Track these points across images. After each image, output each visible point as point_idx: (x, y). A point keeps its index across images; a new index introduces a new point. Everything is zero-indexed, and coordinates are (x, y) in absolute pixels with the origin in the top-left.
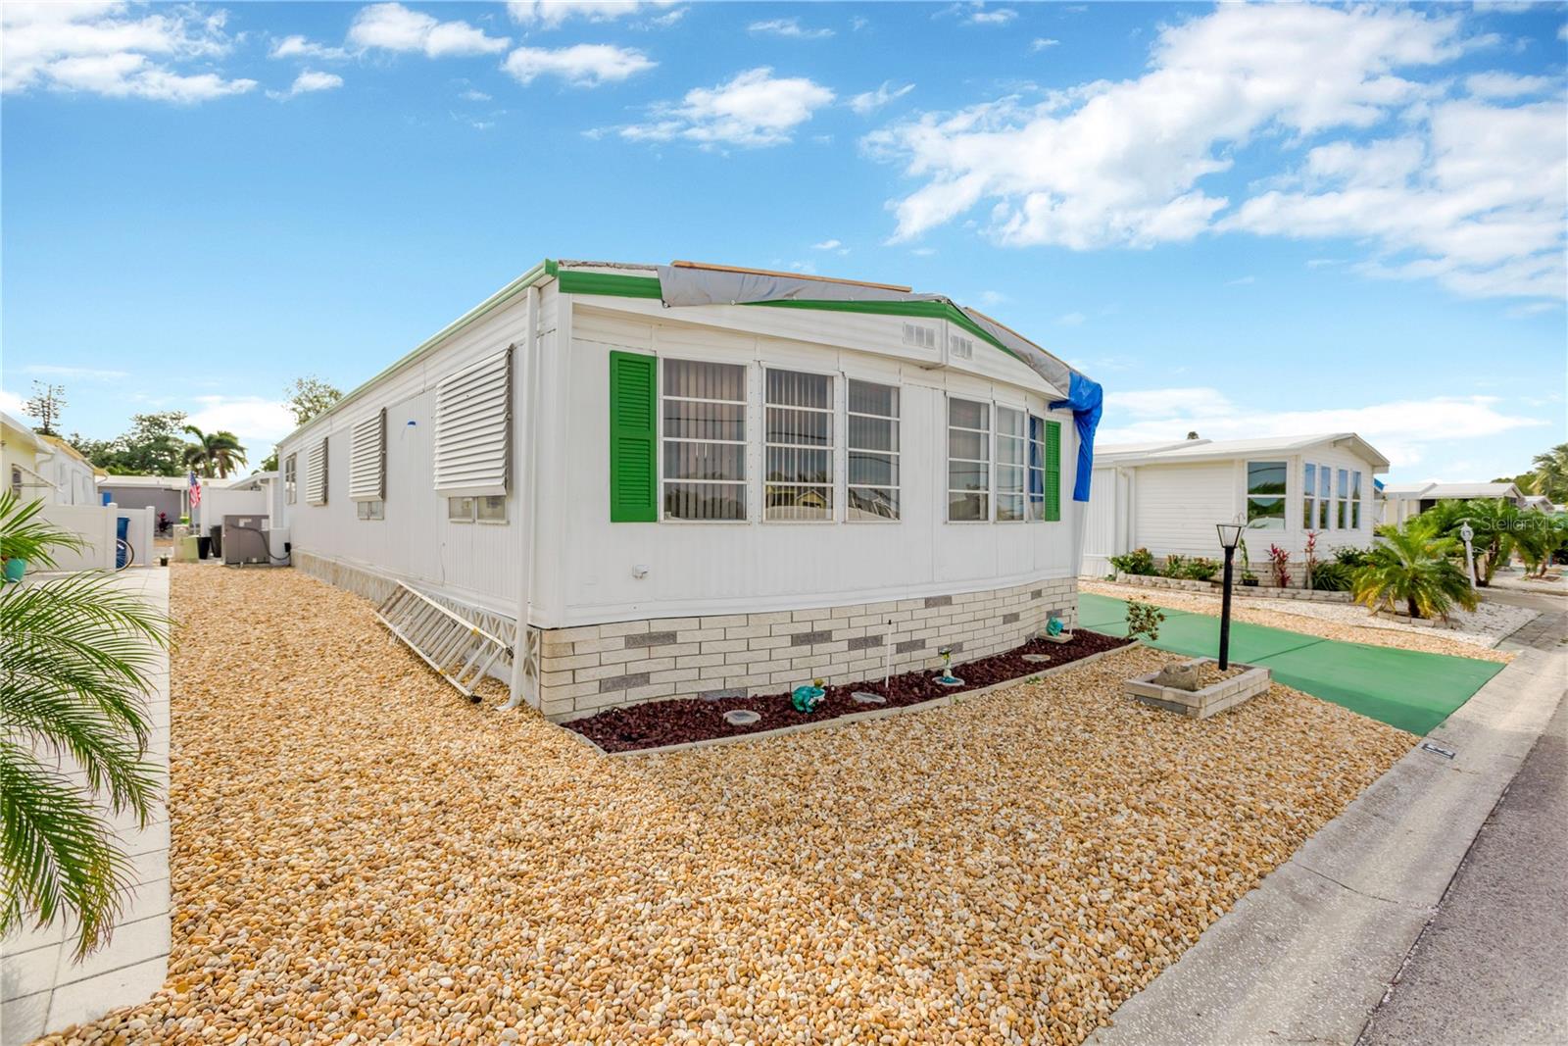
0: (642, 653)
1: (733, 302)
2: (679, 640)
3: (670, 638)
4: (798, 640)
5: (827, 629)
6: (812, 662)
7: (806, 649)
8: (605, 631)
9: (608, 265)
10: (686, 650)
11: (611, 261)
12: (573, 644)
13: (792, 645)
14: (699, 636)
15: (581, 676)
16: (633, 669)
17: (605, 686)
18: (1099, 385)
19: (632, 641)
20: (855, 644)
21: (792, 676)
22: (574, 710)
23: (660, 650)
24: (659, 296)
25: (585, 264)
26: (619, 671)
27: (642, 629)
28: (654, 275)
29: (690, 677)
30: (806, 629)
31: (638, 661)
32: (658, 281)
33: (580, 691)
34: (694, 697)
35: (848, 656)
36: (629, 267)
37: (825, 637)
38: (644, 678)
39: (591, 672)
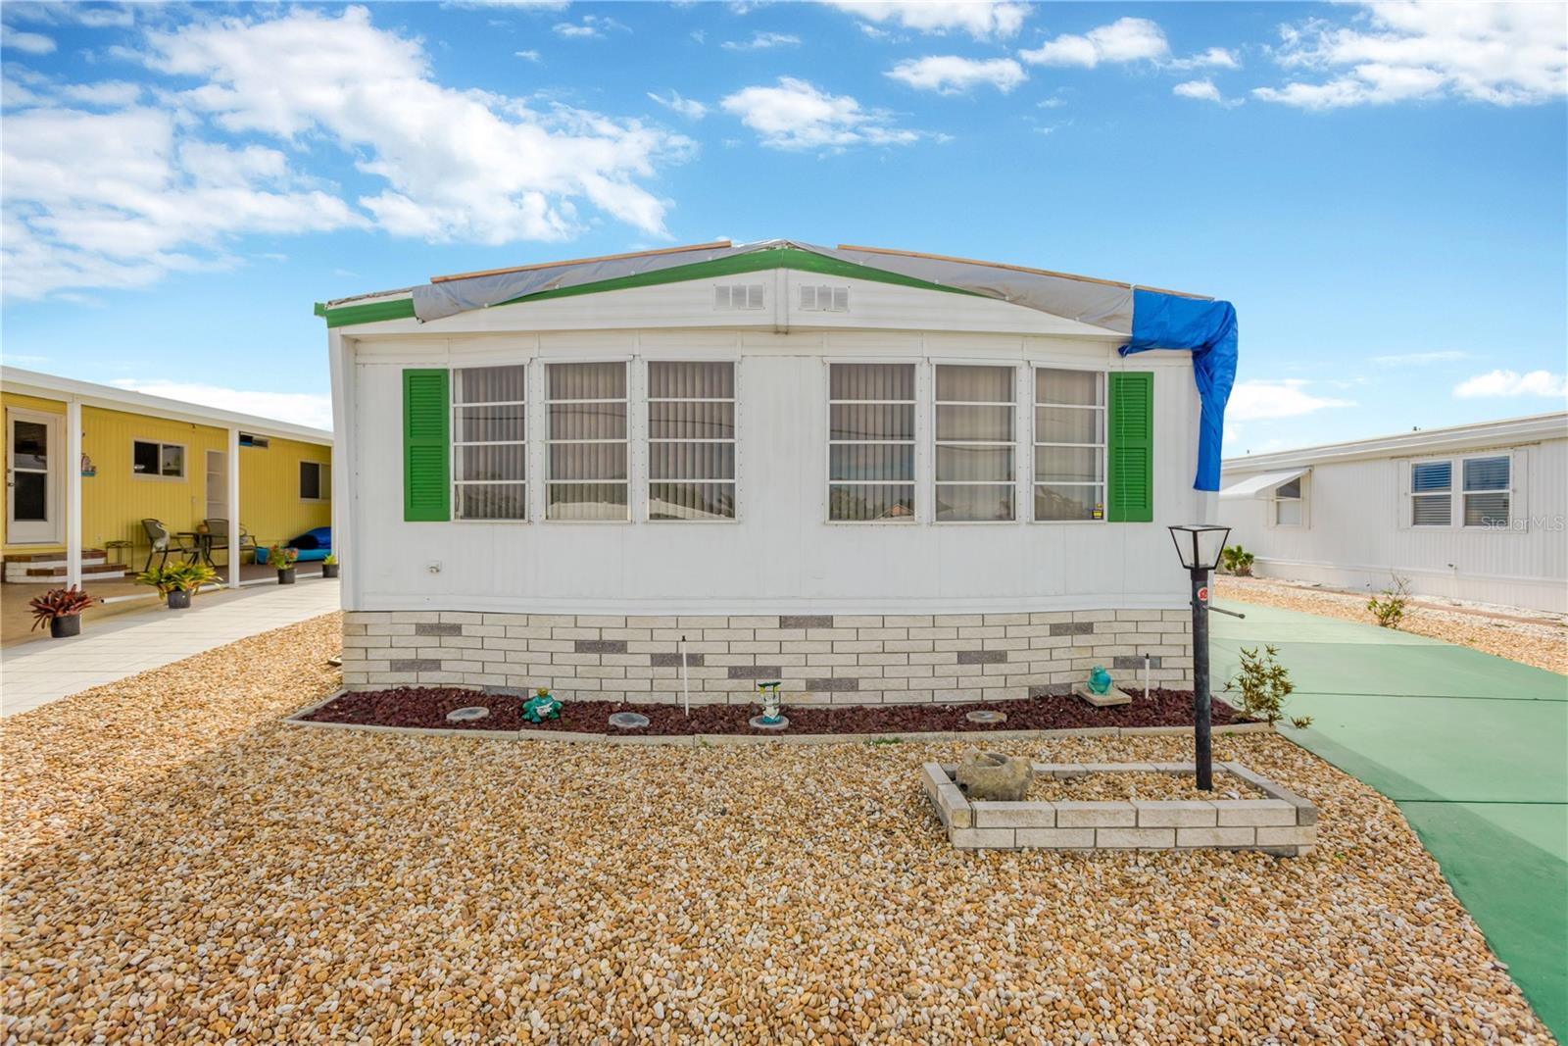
0: (433, 641)
1: (486, 305)
2: (464, 633)
3: (455, 630)
4: (582, 646)
5: (622, 639)
6: (602, 672)
7: (594, 657)
8: (396, 617)
9: (368, 296)
10: (470, 643)
11: (371, 292)
12: (366, 626)
13: (576, 651)
14: (481, 631)
15: (372, 654)
16: (424, 654)
17: (397, 666)
18: (1229, 305)
19: (423, 629)
20: (659, 660)
21: (576, 684)
22: (368, 682)
23: (448, 640)
24: (413, 314)
25: (348, 300)
26: (410, 655)
27: (433, 619)
28: (410, 295)
29: (474, 670)
30: (594, 636)
31: (428, 648)
32: (411, 300)
33: (373, 667)
34: (479, 689)
35: (649, 673)
36: (387, 294)
37: (619, 647)
38: (435, 665)
39: (382, 652)
